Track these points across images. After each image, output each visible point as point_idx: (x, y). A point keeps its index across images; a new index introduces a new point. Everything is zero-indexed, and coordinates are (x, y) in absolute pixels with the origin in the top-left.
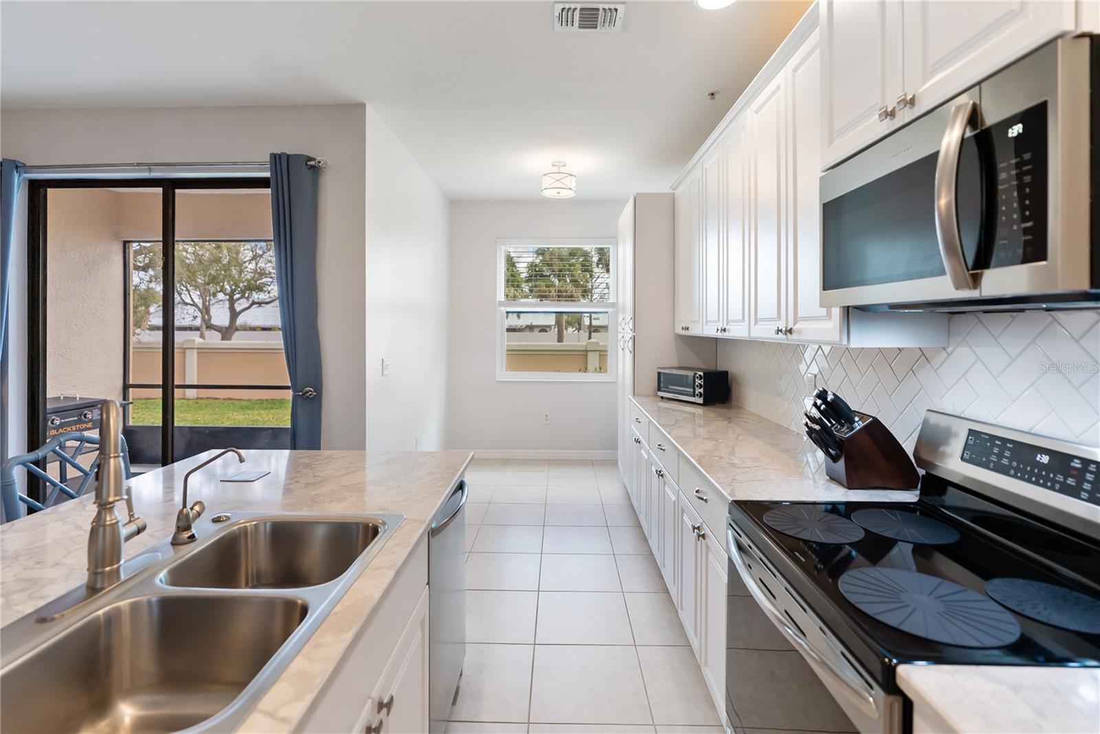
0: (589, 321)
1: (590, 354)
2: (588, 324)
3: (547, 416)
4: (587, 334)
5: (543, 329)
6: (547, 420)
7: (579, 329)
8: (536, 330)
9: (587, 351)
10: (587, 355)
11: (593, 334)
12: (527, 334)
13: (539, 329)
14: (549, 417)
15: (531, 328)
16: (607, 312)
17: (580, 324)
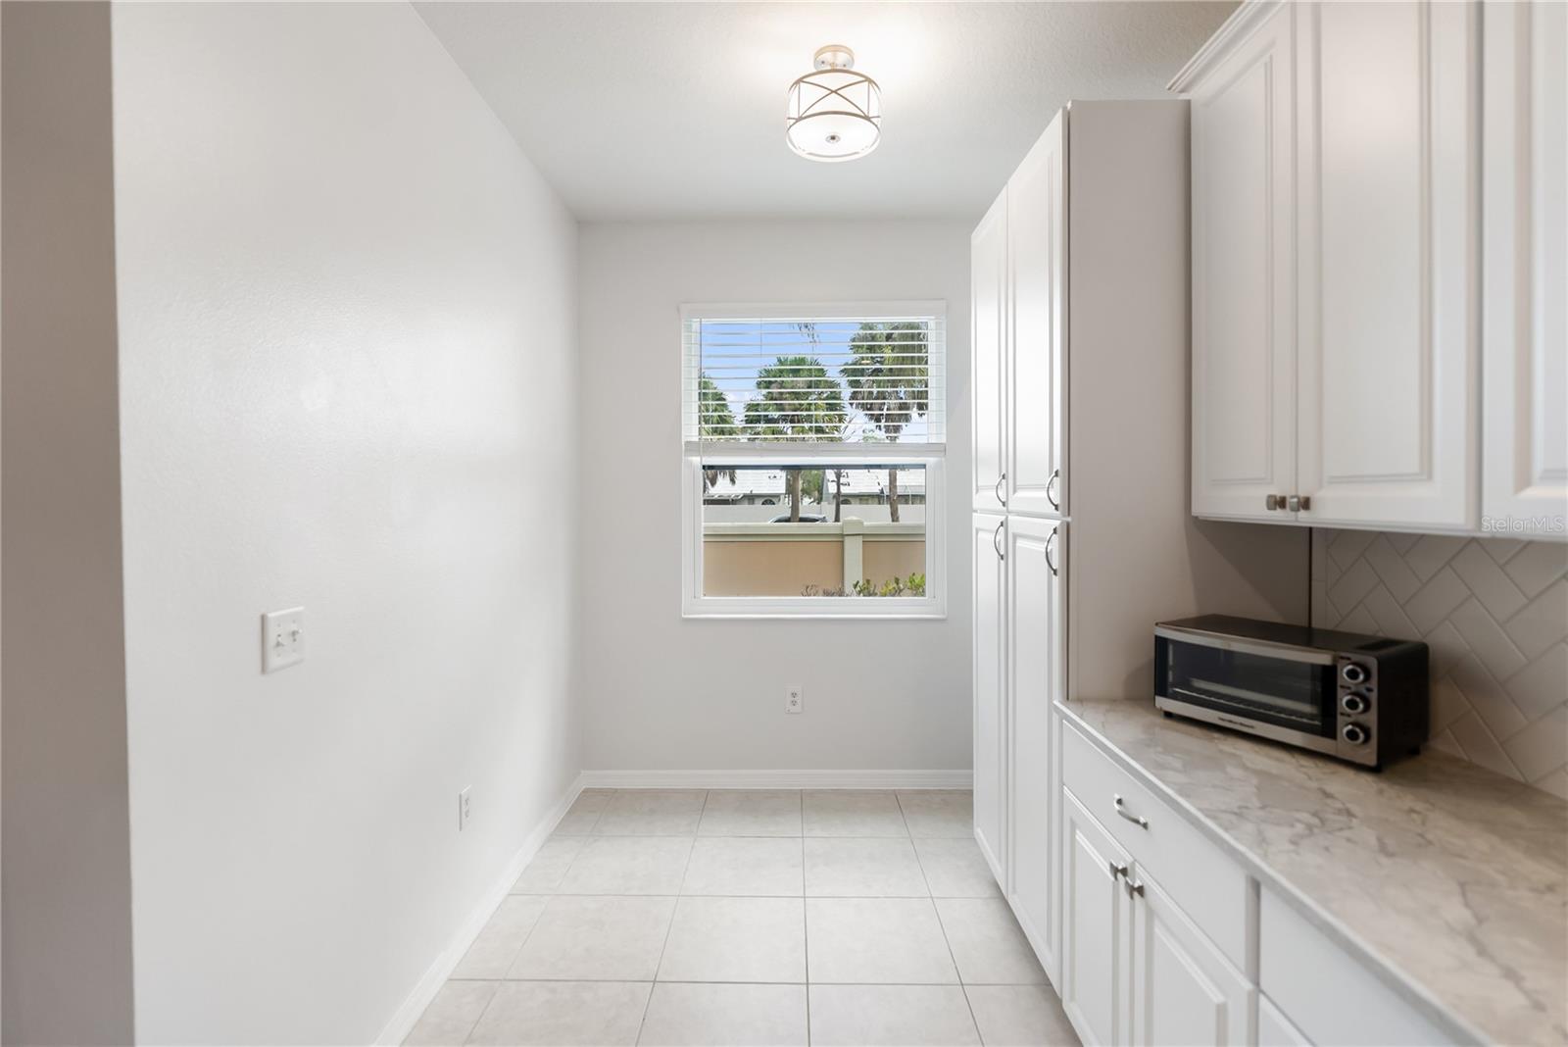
0: (836, 487)
1: (847, 540)
2: (835, 491)
3: (794, 695)
4: (834, 506)
5: (769, 500)
6: (794, 703)
7: (819, 501)
8: (759, 502)
9: (843, 535)
10: (843, 542)
11: (842, 506)
12: (745, 507)
13: (763, 500)
14: (798, 699)
15: (750, 498)
16: (924, 466)
17: (821, 493)
